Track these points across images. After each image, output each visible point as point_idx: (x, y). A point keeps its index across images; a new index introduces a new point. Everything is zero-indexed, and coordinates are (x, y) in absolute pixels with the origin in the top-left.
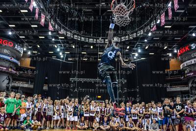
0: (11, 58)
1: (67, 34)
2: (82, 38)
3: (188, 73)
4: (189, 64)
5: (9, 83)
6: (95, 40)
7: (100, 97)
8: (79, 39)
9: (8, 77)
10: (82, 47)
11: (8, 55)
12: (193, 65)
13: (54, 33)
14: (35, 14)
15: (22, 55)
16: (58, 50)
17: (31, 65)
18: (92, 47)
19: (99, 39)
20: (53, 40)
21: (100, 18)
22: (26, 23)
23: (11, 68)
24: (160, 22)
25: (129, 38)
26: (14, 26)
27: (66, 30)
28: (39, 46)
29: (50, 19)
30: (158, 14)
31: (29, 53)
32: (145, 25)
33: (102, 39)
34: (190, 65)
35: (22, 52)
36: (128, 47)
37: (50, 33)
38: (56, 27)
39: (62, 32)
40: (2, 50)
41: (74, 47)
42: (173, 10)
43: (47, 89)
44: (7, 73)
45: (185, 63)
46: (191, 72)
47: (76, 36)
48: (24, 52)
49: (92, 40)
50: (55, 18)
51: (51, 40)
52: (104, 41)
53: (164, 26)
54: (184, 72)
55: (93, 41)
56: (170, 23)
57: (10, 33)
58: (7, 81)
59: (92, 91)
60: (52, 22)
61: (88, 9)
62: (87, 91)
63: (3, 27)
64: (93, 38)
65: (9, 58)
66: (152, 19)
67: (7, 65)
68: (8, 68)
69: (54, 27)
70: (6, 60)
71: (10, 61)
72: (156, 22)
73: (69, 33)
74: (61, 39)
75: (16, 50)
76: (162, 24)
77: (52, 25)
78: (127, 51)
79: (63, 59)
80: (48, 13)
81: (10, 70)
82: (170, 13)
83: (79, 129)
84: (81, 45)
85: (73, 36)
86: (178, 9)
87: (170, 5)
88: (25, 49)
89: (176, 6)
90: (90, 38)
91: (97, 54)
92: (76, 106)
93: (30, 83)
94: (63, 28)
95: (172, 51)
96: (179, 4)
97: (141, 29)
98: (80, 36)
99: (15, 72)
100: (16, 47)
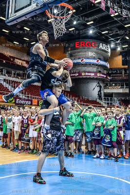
0: (98, 61)
5: (100, 91)
9: (99, 83)
11: (94, 58)
15: (109, 54)
17: (123, 65)
22: (104, 14)
23: (100, 72)
28: (127, 38)
31: (119, 49)
35: (109, 50)
40: (87, 53)
44: (97, 79)
48: (113, 50)
58: (97, 89)
63: (82, 27)
65: (95, 61)
67: (95, 69)
68: (96, 73)
70: (93, 65)
71: (97, 65)
75: (101, 49)
81: (98, 75)
88: (112, 46)
93: (125, 87)
99: (105, 76)
100: (101, 46)
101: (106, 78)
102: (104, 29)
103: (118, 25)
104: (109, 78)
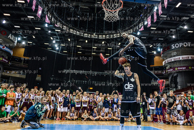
0: (4, 47)
1: (63, 27)
2: (78, 32)
3: (169, 69)
4: (170, 61)
6: (89, 35)
7: (92, 88)
8: (75, 33)
10: (78, 40)
12: (172, 62)
13: (51, 26)
14: (32, 5)
16: (54, 42)
17: (24, 55)
18: (87, 41)
19: (93, 34)
20: (50, 32)
21: (95, 16)
23: (3, 57)
24: (147, 24)
25: (120, 35)
26: (9, 15)
27: (62, 23)
28: (34, 37)
29: (47, 12)
30: (145, 17)
31: (24, 43)
32: (134, 25)
33: (96, 34)
34: (170, 63)
35: (16, 42)
36: (120, 44)
37: (46, 25)
38: (53, 20)
39: (58, 25)
41: (69, 40)
42: (157, 14)
43: (40, 79)
45: (166, 60)
46: (171, 68)
47: (72, 30)
48: (18, 42)
49: (86, 34)
50: (52, 12)
51: (48, 31)
52: (98, 36)
53: (150, 27)
54: (166, 68)
55: (88, 36)
56: (155, 25)
57: (4, 22)
59: (85, 82)
60: (49, 15)
61: (84, 6)
62: (80, 82)
64: (88, 33)
65: (1, 47)
66: (140, 20)
69: (50, 19)
71: (2, 50)
72: (143, 24)
73: (65, 27)
74: (57, 32)
75: (9, 39)
76: (149, 26)
77: (49, 17)
78: (118, 47)
79: (58, 51)
80: (46, 6)
81: (1, 59)
82: (155, 17)
83: (69, 120)
84: (76, 38)
85: (69, 30)
86: (162, 14)
87: (155, 10)
88: (19, 39)
89: (160, 12)
90: (85, 33)
91: (91, 48)
92: (66, 97)
94: (60, 21)
95: (156, 50)
96: (162, 10)
97: (131, 28)
98: (76, 30)
99: (7, 61)
100: (10, 36)
101: (8, 63)
102: (18, 24)
103: (30, 25)
104: (10, 63)
